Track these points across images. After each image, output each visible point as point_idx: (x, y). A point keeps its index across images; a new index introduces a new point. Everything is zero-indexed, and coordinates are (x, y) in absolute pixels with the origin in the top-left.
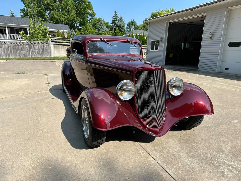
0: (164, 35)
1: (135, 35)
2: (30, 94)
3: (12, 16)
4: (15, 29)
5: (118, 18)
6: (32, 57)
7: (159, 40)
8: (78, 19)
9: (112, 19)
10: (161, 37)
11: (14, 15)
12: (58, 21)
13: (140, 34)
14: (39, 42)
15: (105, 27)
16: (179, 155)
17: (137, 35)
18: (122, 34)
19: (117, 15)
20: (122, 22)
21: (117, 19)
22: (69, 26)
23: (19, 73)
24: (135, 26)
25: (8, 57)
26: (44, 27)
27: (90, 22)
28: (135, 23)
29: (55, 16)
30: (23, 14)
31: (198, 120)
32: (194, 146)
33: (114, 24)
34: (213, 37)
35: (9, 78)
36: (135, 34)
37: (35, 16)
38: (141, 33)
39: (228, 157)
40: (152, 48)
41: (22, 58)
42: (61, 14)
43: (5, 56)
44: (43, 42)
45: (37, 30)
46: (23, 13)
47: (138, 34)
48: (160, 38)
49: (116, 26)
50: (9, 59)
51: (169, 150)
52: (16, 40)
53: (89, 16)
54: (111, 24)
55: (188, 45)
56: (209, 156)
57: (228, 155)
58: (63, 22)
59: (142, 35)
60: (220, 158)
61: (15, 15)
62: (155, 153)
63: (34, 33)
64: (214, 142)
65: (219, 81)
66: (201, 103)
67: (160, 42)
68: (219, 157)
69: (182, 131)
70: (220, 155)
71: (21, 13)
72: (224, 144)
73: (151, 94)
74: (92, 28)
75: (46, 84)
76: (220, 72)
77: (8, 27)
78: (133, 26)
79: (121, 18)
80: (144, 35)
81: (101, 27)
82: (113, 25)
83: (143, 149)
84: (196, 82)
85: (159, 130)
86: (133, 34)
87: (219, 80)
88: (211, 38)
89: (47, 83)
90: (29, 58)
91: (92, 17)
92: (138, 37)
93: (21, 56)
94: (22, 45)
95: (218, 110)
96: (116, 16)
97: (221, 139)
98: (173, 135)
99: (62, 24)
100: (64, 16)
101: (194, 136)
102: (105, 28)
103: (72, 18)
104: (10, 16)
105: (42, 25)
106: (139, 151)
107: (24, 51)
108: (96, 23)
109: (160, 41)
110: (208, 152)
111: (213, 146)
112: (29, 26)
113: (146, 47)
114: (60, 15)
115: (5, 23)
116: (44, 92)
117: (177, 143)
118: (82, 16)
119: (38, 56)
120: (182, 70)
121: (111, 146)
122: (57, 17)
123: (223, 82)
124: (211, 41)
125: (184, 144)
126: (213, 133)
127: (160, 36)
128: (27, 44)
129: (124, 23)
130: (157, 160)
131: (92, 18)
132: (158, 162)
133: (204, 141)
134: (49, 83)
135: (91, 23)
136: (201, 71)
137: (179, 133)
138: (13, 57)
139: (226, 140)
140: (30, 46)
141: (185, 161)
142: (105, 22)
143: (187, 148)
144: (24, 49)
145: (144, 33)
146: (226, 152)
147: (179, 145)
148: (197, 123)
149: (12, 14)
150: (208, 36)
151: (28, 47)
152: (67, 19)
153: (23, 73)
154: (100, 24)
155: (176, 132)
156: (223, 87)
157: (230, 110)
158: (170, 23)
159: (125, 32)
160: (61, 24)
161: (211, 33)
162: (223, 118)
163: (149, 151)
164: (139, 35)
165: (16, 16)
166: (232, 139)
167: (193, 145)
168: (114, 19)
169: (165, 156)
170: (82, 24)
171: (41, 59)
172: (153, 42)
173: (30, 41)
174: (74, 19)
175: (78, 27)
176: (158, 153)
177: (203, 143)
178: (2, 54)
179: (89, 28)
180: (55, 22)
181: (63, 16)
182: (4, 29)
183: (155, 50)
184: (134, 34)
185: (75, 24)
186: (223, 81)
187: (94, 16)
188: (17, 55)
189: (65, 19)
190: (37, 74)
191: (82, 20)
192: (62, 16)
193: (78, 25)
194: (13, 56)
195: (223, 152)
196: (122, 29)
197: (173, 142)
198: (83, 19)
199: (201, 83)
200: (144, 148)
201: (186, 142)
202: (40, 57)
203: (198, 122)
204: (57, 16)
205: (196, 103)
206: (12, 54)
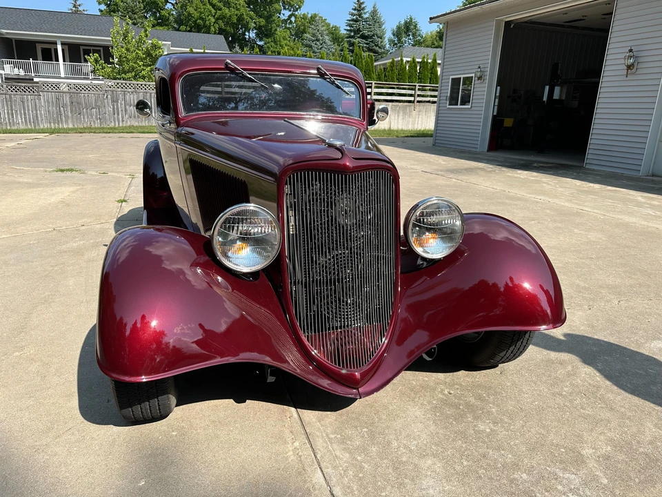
0: (487, 61)
1: (408, 62)
2: (55, 232)
3: (76, 12)
4: (82, 48)
5: (365, 13)
6: (121, 125)
7: (473, 75)
8: (252, 18)
9: (350, 17)
10: (479, 67)
11: (81, 8)
12: (199, 25)
13: (424, 58)
14: (138, 83)
15: (327, 41)
16: (416, 465)
17: (414, 60)
18: (372, 60)
19: (363, 6)
20: (377, 24)
21: (362, 17)
22: (227, 39)
23: (62, 171)
24: (413, 35)
25: (58, 124)
26: (151, 42)
27: (286, 28)
28: (415, 26)
29: (191, 9)
30: (105, 7)
31: (512, 342)
32: (484, 431)
33: (354, 31)
34: (635, 64)
35: (27, 183)
36: (409, 59)
37: (137, 10)
38: (428, 55)
39: (594, 484)
40: (453, 100)
41: (95, 128)
42: (204, 5)
43: (50, 123)
44: (148, 83)
45: (132, 49)
46: (106, 4)
47: (418, 60)
48: (474, 71)
49: (359, 37)
50: (58, 131)
51: (389, 443)
52: (85, 79)
53: (285, 9)
54: (345, 32)
55: (565, 90)
56: (524, 476)
57: (595, 479)
58: (212, 29)
59: (430, 61)
60: (560, 487)
61: (84, 10)
62: (338, 453)
63: (125, 57)
64: (559, 421)
65: (641, 202)
66: (527, 285)
67: (475, 82)
68: (560, 483)
69: (462, 373)
70: (567, 475)
71: (100, 3)
72: (592, 430)
73: (344, 253)
74: (292, 44)
75: (116, 204)
76: (653, 175)
77: (63, 44)
78: (409, 35)
79: (374, 13)
80: (435, 60)
81: (318, 40)
82: (352, 34)
83: (304, 436)
84: (567, 204)
85: (363, 375)
86: (402, 60)
87: (643, 200)
88: (629, 67)
89: (118, 201)
90: (111, 128)
91: (294, 11)
92: (418, 68)
93: (92, 123)
94: (93, 92)
95: (608, 301)
96: (360, 7)
97: (589, 411)
98: (425, 387)
99: (208, 32)
100: (213, 11)
101: (496, 393)
102: (329, 43)
103: (236, 15)
104: (70, 11)
105: (147, 36)
106: (286, 442)
107: (99, 109)
108: (304, 29)
109: (476, 79)
110: (526, 461)
111: (552, 436)
112: (111, 39)
113: (435, 96)
114: (202, 7)
115: (55, 33)
116: (98, 226)
117: (429, 419)
118: (265, 10)
119: (136, 124)
120: (535, 167)
121: (200, 419)
122: (195, 12)
123: (653, 207)
124: (630, 77)
125: (451, 424)
126: (566, 387)
127: (476, 63)
128: (107, 89)
129: (383, 27)
130: (334, 481)
131: (292, 15)
132: (333, 488)
133: (523, 414)
134: (125, 201)
135: (289, 28)
136: (593, 170)
137: (447, 380)
138: (71, 126)
139: (606, 414)
140: (115, 94)
141: (431, 491)
142: (331, 26)
143: (453, 440)
144: (99, 103)
145: (435, 55)
146: (592, 464)
147: (432, 428)
148: (510, 351)
149: (75, 6)
150: (623, 61)
151: (109, 96)
152: (222, 18)
153: (72, 170)
154: (314, 32)
155: (441, 376)
156: (650, 224)
157: (650, 302)
158: (508, 24)
159: (384, 53)
160: (206, 33)
161: (631, 51)
162: (619, 332)
163: (319, 444)
164: (420, 60)
165: (85, 13)
166: (629, 414)
167: (482, 428)
168: (355, 17)
169: (366, 466)
170: (264, 33)
171: (142, 130)
172: (456, 82)
173: (114, 81)
174: (240, 19)
175: (253, 40)
176: (348, 455)
177: (519, 423)
178: (41, 117)
179: (283, 43)
180: (191, 28)
181: (212, 9)
182: (52, 47)
183: (461, 105)
184: (405, 60)
185: (247, 33)
186: (655, 203)
187: (297, 10)
188: (81, 120)
189: (217, 19)
190: (110, 174)
191: (263, 22)
192: (210, 11)
193: (254, 35)
194: (70, 121)
195: (579, 461)
196: (376, 46)
197: (415, 411)
198: (269, 18)
199: (581, 207)
200: (308, 431)
201: (459, 418)
202: (140, 124)
203: (511, 349)
204: (196, 10)
205: (510, 285)
206: (67, 117)
